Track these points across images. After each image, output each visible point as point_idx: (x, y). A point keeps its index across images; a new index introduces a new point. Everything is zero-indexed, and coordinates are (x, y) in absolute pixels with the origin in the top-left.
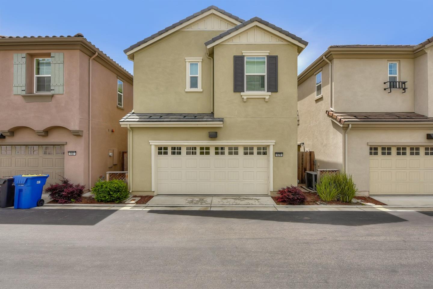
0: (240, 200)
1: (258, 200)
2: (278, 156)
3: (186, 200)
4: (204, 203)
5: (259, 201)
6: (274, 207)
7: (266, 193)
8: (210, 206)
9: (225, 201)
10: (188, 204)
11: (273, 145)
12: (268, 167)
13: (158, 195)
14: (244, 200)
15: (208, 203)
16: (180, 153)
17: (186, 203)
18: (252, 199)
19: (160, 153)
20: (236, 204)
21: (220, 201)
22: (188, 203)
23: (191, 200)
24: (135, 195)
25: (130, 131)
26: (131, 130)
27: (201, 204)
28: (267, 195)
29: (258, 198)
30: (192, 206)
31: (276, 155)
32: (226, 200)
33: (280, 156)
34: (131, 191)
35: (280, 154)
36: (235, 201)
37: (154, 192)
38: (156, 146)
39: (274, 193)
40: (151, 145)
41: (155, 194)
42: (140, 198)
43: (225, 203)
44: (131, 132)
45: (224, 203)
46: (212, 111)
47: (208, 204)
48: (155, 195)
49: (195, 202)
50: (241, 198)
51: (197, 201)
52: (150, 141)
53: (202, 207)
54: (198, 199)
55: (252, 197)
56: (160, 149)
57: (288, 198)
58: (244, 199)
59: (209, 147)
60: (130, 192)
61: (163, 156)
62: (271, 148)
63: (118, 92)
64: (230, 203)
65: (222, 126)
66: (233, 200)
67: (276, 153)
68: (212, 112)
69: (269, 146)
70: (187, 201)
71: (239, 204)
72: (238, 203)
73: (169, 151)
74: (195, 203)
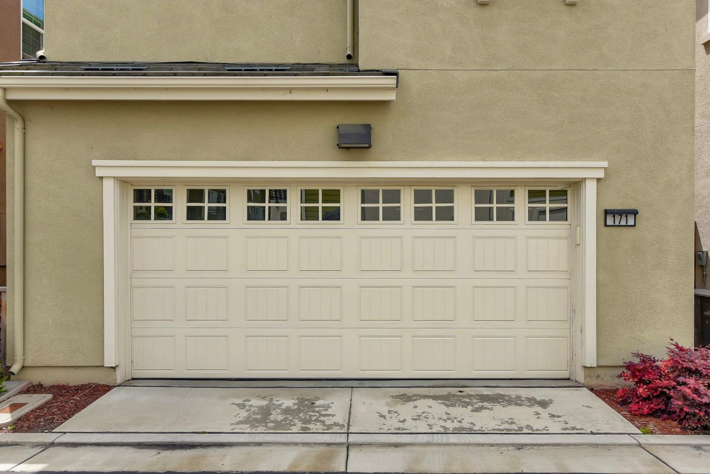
0: (468, 404)
1: (544, 404)
2: (617, 223)
3: (242, 406)
4: (319, 425)
5: (551, 409)
6: (640, 445)
7: (565, 375)
8: (342, 439)
9: (407, 410)
10: (246, 428)
11: (599, 180)
12: (574, 271)
13: (133, 381)
14: (486, 404)
15: (336, 424)
16: (219, 214)
17: (239, 423)
18: (517, 401)
19: (141, 214)
20: (459, 431)
21: (384, 410)
22: (245, 421)
23: (260, 407)
24: (35, 382)
25: (13, 120)
26: (15, 115)
27: (305, 431)
28: (566, 382)
29: (540, 394)
30: (259, 444)
31: (610, 221)
32: (411, 404)
33: (623, 223)
34: (15, 368)
35: (624, 218)
36: (451, 410)
37: (114, 368)
38: (123, 182)
39: (601, 372)
40: (102, 178)
41: (119, 377)
42: (49, 397)
43: (410, 425)
44: (18, 126)
45: (404, 421)
46: (349, 52)
47: (336, 429)
48: (119, 381)
49: (280, 418)
50: (469, 396)
51: (287, 411)
52: (95, 163)
53: (305, 449)
54: (289, 402)
55: (513, 392)
56: (141, 195)
57: (693, 404)
58: (484, 398)
59: (339, 191)
60: (11, 370)
61: (153, 226)
62: (590, 191)
63: (23, 19)
64: (432, 422)
65: (391, 96)
66: (438, 409)
67: (607, 212)
68: (349, 57)
69: (577, 184)
70: (243, 414)
71: (471, 432)
72: (465, 424)
73: (180, 204)
74: (278, 425)
